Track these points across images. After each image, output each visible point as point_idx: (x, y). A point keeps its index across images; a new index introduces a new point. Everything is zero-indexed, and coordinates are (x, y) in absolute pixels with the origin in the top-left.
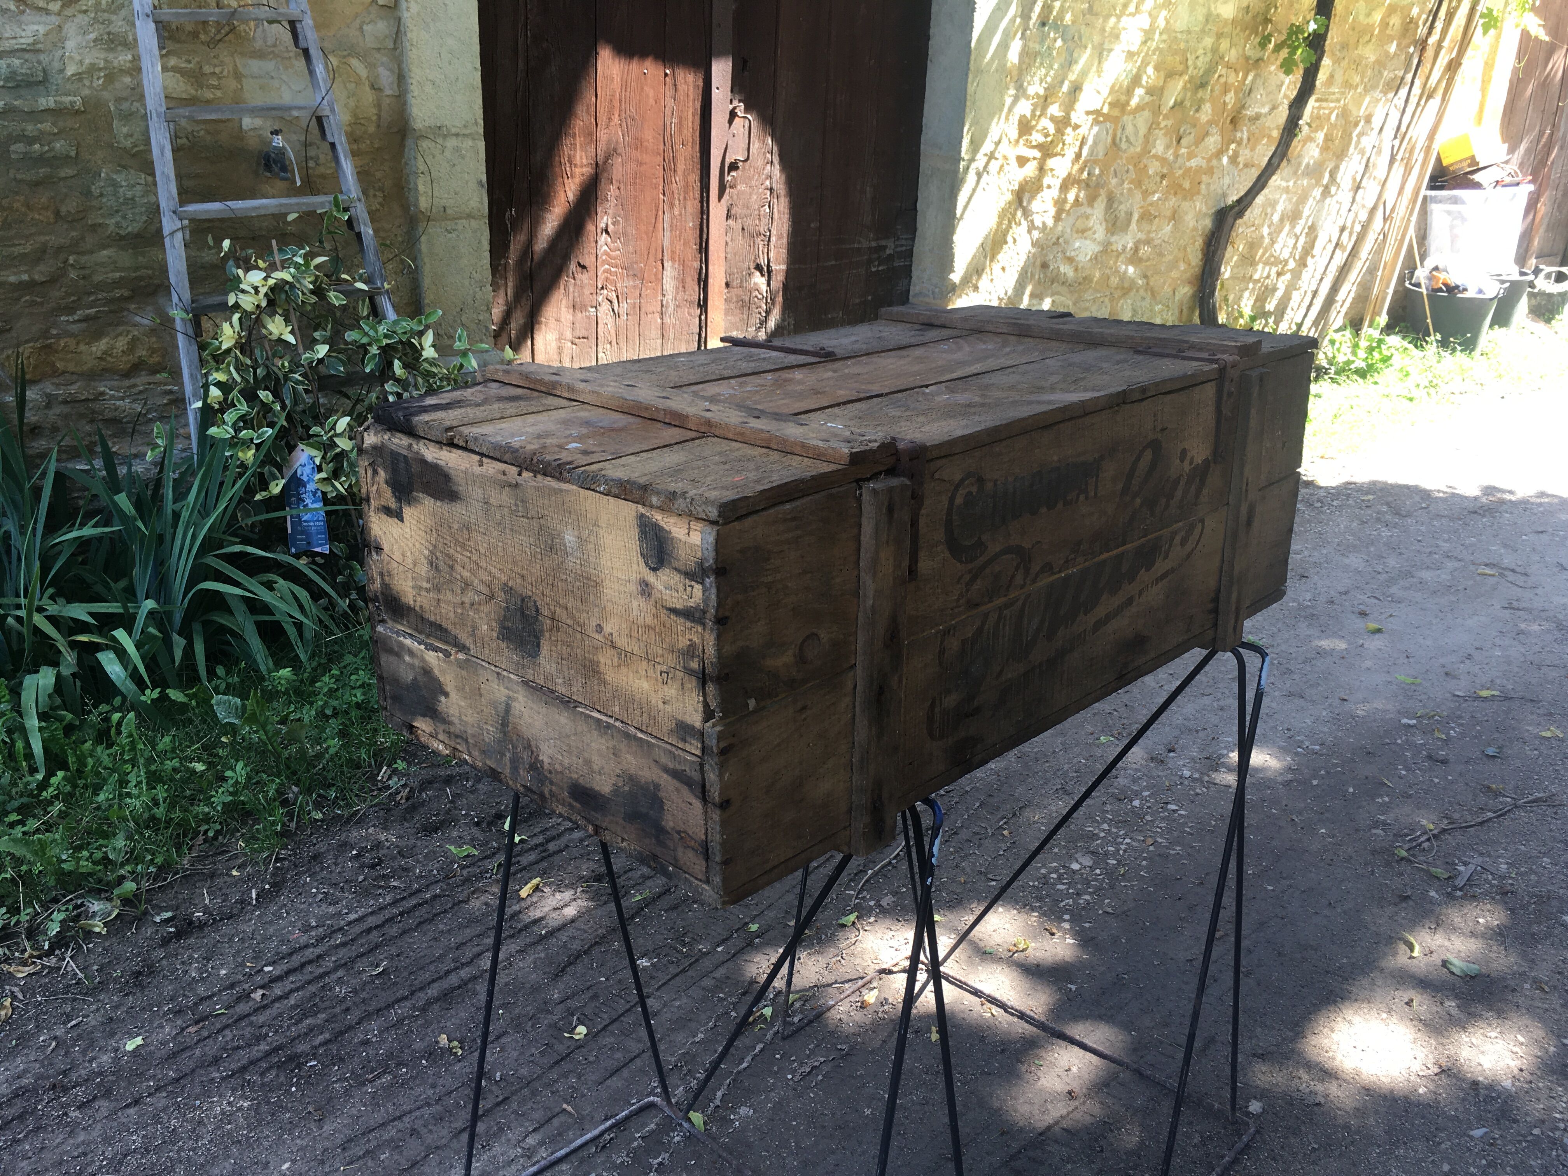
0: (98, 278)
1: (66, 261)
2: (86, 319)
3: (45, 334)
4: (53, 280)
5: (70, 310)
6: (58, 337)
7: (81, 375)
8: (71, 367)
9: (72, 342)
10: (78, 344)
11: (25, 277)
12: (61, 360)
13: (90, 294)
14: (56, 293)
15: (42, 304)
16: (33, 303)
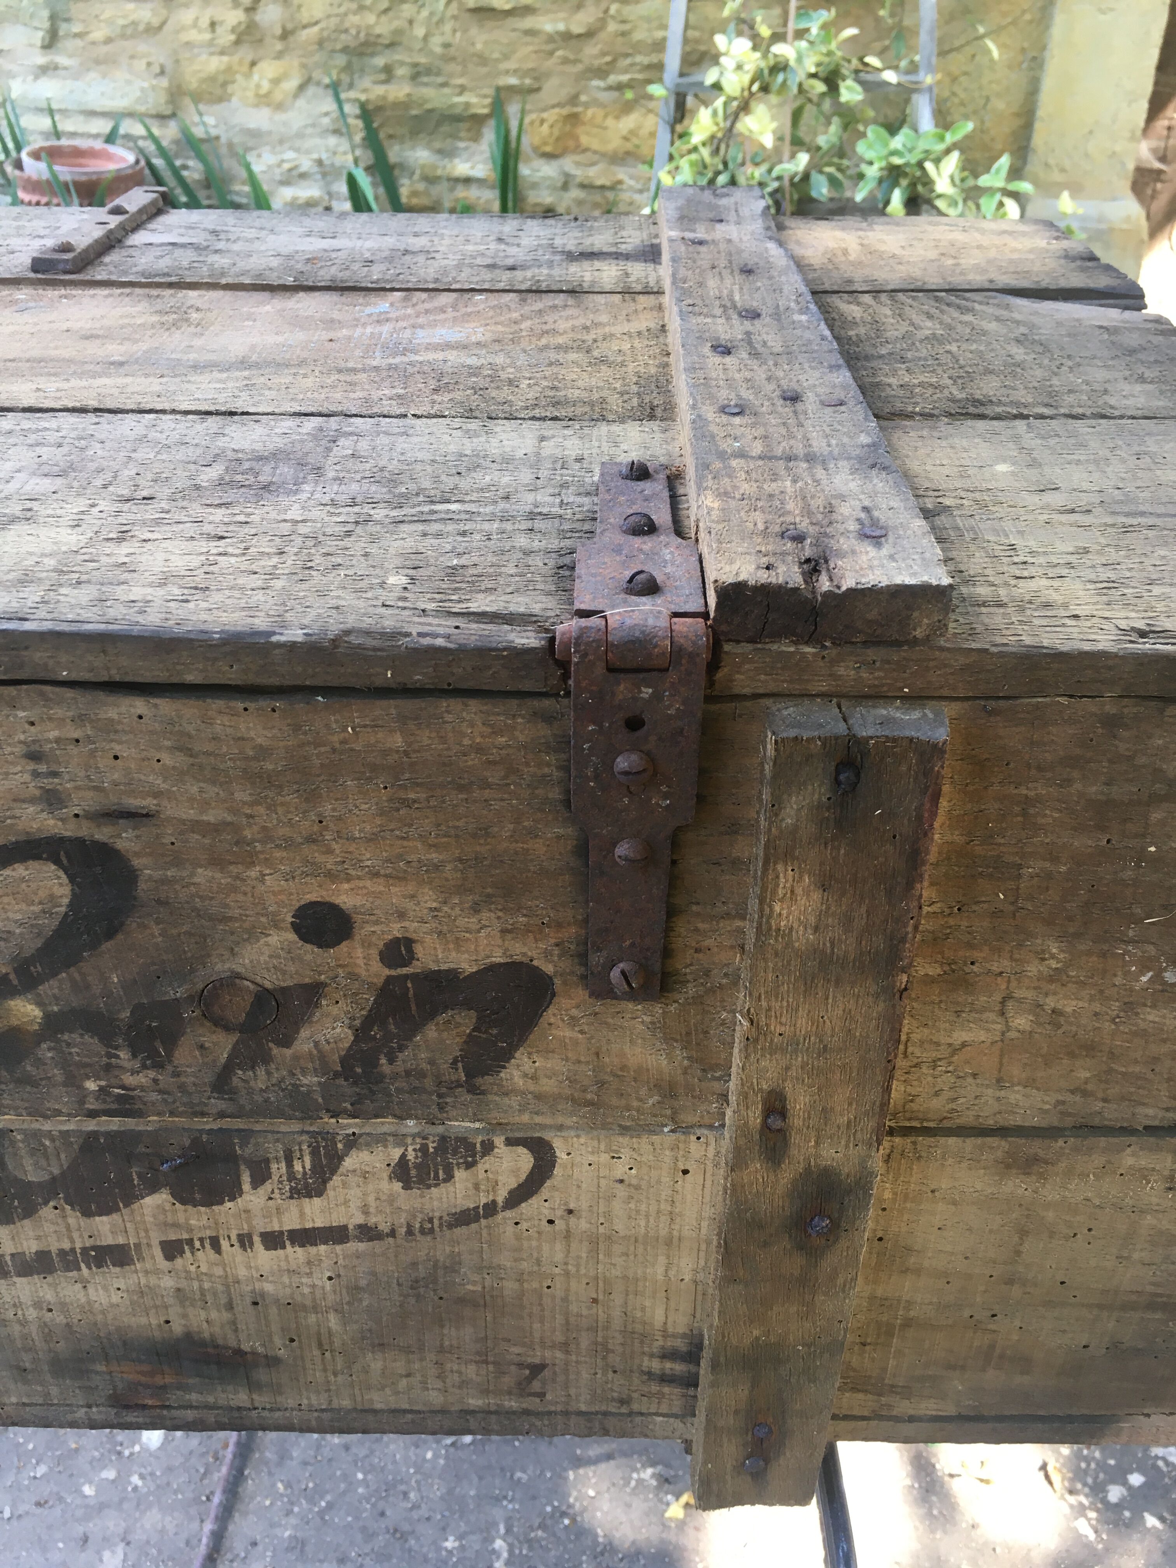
0: (639, 35)
1: (606, 11)
2: (620, 87)
3: (574, 100)
4: (589, 34)
5: (601, 73)
6: (587, 105)
7: (603, 155)
8: (595, 145)
9: (600, 113)
10: (606, 116)
11: (561, 27)
12: (588, 134)
13: (627, 55)
14: (591, 51)
15: (576, 61)
16: (565, 61)
